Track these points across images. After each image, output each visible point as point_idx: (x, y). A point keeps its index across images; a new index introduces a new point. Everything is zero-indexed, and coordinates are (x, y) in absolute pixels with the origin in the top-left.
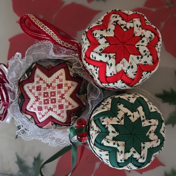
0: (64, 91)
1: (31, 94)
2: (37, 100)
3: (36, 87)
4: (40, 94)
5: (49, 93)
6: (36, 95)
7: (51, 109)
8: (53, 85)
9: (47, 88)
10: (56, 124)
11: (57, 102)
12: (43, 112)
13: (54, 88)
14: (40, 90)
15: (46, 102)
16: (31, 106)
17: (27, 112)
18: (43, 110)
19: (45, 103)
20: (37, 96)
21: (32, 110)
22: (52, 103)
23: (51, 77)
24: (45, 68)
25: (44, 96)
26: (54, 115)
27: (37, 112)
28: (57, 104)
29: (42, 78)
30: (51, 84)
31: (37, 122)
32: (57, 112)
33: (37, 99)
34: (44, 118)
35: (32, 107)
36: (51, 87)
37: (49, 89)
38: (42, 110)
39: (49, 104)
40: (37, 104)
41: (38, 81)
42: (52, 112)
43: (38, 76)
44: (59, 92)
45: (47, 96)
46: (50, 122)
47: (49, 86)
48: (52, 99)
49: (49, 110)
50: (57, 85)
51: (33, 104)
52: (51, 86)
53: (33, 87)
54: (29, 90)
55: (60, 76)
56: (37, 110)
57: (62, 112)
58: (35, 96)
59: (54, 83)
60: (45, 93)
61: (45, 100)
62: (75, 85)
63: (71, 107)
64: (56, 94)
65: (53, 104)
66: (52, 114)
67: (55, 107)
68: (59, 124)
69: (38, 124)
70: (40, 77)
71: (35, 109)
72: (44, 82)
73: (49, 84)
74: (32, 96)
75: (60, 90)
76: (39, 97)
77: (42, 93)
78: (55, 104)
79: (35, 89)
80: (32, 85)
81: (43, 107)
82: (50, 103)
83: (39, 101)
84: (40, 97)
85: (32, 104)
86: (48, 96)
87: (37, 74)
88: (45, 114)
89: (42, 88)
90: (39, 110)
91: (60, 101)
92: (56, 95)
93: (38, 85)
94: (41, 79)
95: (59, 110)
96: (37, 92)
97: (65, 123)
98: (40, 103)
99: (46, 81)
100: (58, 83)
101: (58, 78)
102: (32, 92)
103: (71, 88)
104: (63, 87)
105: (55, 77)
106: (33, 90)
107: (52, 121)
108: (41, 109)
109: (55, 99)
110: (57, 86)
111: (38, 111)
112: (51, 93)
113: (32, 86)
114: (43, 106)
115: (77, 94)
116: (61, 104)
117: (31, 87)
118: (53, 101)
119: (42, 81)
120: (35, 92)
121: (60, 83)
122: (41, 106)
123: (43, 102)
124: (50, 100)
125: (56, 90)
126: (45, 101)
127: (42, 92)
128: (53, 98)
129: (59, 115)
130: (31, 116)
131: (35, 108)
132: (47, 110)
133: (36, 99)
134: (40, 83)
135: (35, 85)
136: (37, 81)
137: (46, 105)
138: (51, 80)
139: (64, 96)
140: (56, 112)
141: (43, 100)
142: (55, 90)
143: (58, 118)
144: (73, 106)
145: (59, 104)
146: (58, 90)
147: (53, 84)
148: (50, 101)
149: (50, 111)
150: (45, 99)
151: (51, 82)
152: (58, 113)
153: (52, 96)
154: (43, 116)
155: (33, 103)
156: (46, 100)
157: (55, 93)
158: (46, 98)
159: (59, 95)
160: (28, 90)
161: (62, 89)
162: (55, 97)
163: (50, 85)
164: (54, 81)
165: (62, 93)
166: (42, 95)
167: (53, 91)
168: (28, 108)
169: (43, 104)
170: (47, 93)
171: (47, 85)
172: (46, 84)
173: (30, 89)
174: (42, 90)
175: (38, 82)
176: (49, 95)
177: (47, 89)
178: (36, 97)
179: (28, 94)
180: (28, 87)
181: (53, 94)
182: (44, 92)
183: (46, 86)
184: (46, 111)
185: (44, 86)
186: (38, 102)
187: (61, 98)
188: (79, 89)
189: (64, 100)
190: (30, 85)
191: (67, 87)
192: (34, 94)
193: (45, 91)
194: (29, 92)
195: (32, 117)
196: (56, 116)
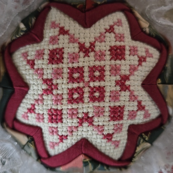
0: (128, 67)
1: (31, 72)
2: (48, 91)
3: (47, 52)
4: (58, 73)
5: (86, 69)
6: (48, 74)
7: (87, 119)
8: (97, 49)
9: (82, 54)
10: (95, 163)
11: (107, 99)
12: (63, 128)
13: (101, 56)
14: (60, 60)
15: (76, 96)
16: (30, 107)
17: (17, 126)
18: (64, 121)
19: (71, 101)
20: (50, 77)
21: (32, 120)
22: (93, 99)
23: (92, 28)
24: (74, 6)
25: (72, 79)
26: (94, 136)
27: (45, 126)
28: (107, 104)
29: (66, 28)
30: (92, 45)
31: (44, 155)
32: (106, 128)
33: (50, 86)
34: (64, 145)
35: (32, 110)
36: (92, 54)
37: (86, 58)
38: (61, 120)
39: (83, 102)
40: (49, 102)
41: (56, 37)
42: (90, 128)
43: (54, 25)
44: (115, 70)
45: (78, 78)
46: (82, 157)
47: (85, 50)
48: (92, 89)
49: (81, 121)
50: (108, 48)
51: (37, 100)
52: (93, 50)
53: (40, 54)
54: (28, 62)
55: (115, 27)
56: (46, 120)
57: (118, 129)
58: (45, 77)
59: (101, 42)
60: (72, 71)
61: (71, 92)
62: (154, 56)
63: (142, 117)
64: (107, 73)
65: (97, 104)
66: (90, 133)
67: (99, 112)
68: (103, 164)
69: (44, 159)
70: (61, 25)
71: (40, 118)
72: (72, 40)
73: (87, 45)
74: (35, 77)
75: (118, 62)
76: (54, 82)
77: (66, 71)
78: (102, 104)
79: (46, 57)
80: (38, 48)
81: (64, 112)
82: (86, 100)
83: (55, 92)
84: (59, 81)
85: (33, 102)
86: (81, 78)
87: (53, 20)
88: (68, 133)
89: (65, 56)
90: (51, 120)
91: (115, 97)
92: (107, 78)
93: (55, 47)
94: (63, 31)
95: (112, 123)
96: (50, 66)
97: (120, 160)
98: (58, 100)
99: (77, 36)
100: (113, 44)
101: (111, 29)
102: (35, 67)
103: (145, 61)
104: (127, 57)
105: (103, 27)
106: (40, 62)
107: (85, 155)
108: (59, 117)
109: (101, 90)
110: (109, 53)
111: (50, 124)
112: (92, 69)
113: (38, 51)
114: (65, 107)
115: (159, 81)
116: (117, 104)
117: (33, 53)
118: (97, 94)
119: (66, 36)
120: (44, 66)
121: (118, 44)
122: (59, 108)
123: (65, 97)
124: (86, 90)
125: (107, 62)
126: (73, 94)
127: (65, 66)
128: (97, 84)
129: (109, 137)
130: (28, 136)
131: (41, 112)
132: (75, 121)
133: (45, 87)
134: (59, 42)
135: (46, 47)
136: (51, 37)
137: (75, 106)
138: (93, 35)
139: (127, 83)
140: (100, 128)
141: (65, 92)
142: (102, 63)
143: (103, 145)
144: (146, 115)
145: (112, 105)
146: (113, 62)
147: (97, 43)
148: (86, 95)
149: (85, 124)
150: (73, 89)
151: (94, 40)
152: (105, 133)
153: (93, 78)
154: (62, 138)
155: (36, 97)
156: (76, 90)
157: (102, 70)
158: (75, 85)
159: (114, 78)
160: (25, 63)
161: (123, 61)
162: (102, 84)
163: (90, 47)
164: (101, 38)
165: (123, 72)
166: (66, 76)
167: (97, 63)
168: (21, 113)
169: (65, 102)
170: (80, 70)
171: (82, 47)
172: (76, 45)
173: (29, 58)
174: (65, 61)
175: (54, 40)
176: (86, 74)
177: (81, 59)
178: (46, 81)
179: (24, 72)
180: (25, 55)
181: (97, 74)
182: (70, 65)
183: (77, 50)
184: (74, 125)
185: (71, 49)
186: (50, 97)
187: (118, 88)
188: (164, 69)
189: (127, 93)
190: (30, 49)
191: (136, 57)
192: (40, 72)
193: (75, 65)
194: (28, 67)
195: (32, 140)
196: (99, 141)
